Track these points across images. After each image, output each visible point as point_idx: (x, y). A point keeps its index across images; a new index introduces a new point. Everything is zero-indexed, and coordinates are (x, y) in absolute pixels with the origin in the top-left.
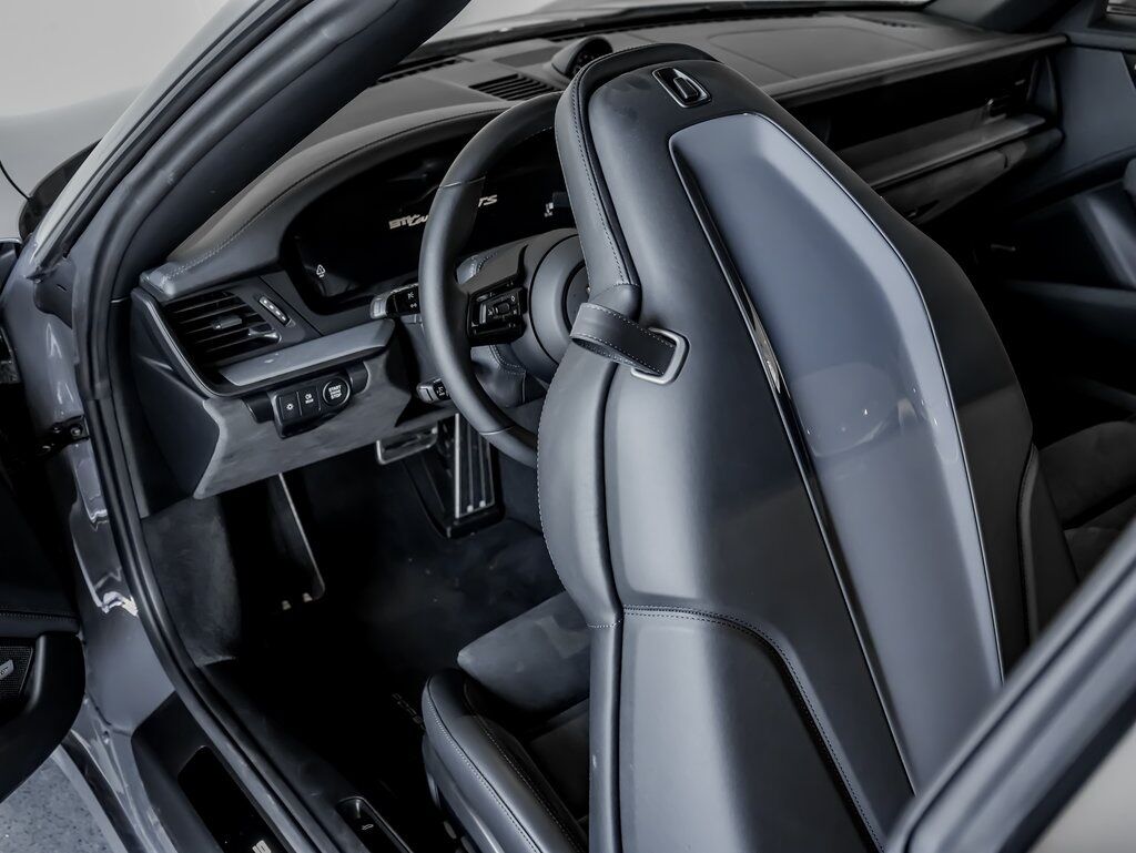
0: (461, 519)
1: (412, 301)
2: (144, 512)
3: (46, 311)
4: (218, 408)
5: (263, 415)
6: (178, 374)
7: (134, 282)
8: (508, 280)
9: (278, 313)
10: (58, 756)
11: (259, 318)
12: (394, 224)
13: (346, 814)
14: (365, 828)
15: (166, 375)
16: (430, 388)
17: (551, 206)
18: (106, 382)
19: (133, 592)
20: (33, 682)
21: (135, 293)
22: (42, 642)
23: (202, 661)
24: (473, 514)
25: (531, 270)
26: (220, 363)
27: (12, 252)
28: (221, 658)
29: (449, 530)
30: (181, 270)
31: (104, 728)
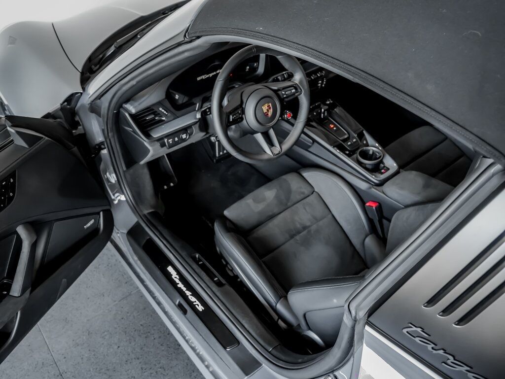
0: (218, 157)
1: (208, 112)
2: (125, 169)
3: (92, 113)
4: (149, 144)
5: (163, 145)
6: (134, 132)
7: (121, 106)
8: (238, 106)
9: (165, 112)
10: (109, 244)
11: (159, 114)
12: (199, 79)
13: (194, 259)
14: (200, 263)
15: (131, 132)
16: (215, 138)
17: (248, 68)
18: (112, 133)
19: (123, 193)
20: (100, 225)
21: (121, 110)
22: (101, 213)
23: (146, 212)
24: (222, 155)
25: (245, 101)
26: (149, 129)
27: (80, 94)
28: (151, 211)
29: (215, 160)
30: (136, 104)
31: (117, 231)
